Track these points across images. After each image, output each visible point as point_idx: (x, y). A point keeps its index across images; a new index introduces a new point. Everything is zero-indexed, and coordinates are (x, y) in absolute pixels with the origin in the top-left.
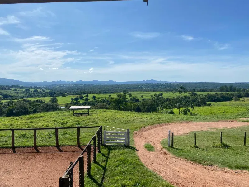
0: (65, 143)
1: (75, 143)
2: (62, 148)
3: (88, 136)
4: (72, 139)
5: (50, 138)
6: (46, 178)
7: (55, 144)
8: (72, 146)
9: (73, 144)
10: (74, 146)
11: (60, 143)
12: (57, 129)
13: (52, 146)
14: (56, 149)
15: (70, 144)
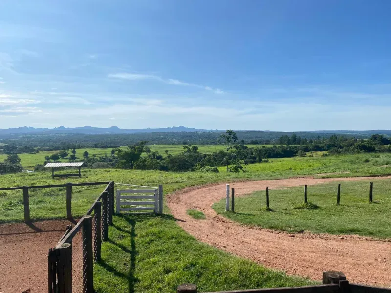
0: (42, 214)
1: (64, 214)
2: (36, 224)
3: (84, 204)
4: (56, 209)
5: (11, 210)
6: (8, 273)
7: (23, 218)
8: (56, 219)
9: (57, 216)
10: (61, 218)
11: (32, 214)
12: (26, 189)
13: (16, 221)
14: (25, 225)
15: (53, 216)
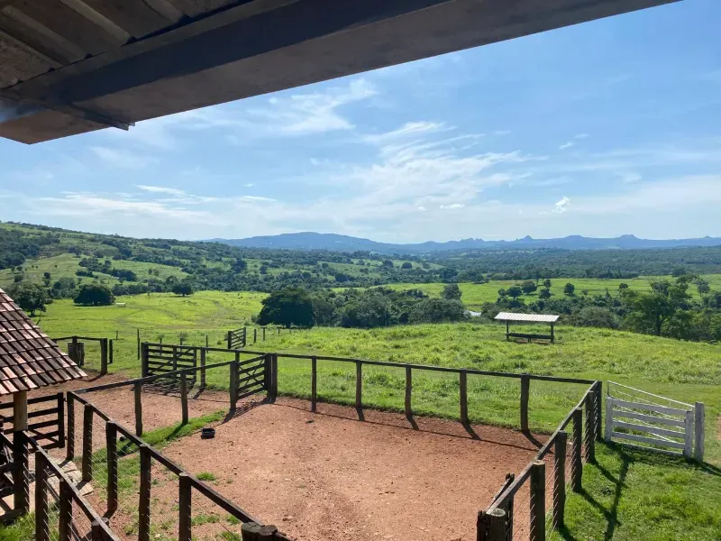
0: (484, 415)
1: (515, 420)
2: (477, 429)
3: (551, 405)
4: (506, 407)
5: (444, 395)
6: (436, 502)
7: (458, 415)
8: (504, 427)
9: (507, 422)
10: (511, 427)
11: (471, 413)
12: (463, 373)
13: (450, 418)
14: (461, 428)
15: (500, 420)
